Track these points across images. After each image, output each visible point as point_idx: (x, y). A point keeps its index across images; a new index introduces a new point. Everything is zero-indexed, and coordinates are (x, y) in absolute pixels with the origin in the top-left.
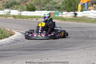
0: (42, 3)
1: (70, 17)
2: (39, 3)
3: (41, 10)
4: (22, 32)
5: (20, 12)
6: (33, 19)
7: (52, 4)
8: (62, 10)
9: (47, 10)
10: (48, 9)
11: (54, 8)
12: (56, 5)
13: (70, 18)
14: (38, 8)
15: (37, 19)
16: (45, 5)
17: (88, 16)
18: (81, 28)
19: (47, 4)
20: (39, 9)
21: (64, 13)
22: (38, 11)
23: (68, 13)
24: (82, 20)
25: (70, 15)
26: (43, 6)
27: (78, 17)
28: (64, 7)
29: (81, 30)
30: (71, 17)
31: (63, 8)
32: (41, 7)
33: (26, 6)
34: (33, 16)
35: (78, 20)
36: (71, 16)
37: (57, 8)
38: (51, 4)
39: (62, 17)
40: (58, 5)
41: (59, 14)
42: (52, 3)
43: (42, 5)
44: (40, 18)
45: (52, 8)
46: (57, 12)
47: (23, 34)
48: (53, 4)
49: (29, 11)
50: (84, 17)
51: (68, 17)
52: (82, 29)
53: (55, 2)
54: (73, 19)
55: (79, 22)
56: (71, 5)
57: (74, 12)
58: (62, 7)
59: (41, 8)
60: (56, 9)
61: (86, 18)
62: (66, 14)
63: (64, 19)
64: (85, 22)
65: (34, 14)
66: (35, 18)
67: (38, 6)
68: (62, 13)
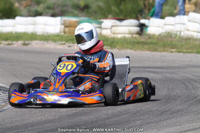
1: (127, 36)
6: (14, 42)
8: (96, 12)
9: (50, 14)
10: (51, 12)
11: (70, 10)
13: (125, 37)
14: (22, 8)
15: (27, 42)
17: (180, 32)
18: (166, 68)
23: (117, 23)
24: (164, 46)
26: (35, 1)
27: (150, 37)
28: (100, 4)
29: (168, 75)
30: (130, 36)
32: (30, 6)
34: (12, 33)
35: (152, 46)
36: (127, 32)
37: (80, 9)
44: (36, 39)
45: (64, 9)
50: (169, 35)
51: (119, 36)
52: (172, 73)
54: (138, 43)
55: (155, 50)
57: (138, 20)
59: (32, 9)
60: (76, 12)
61: (175, 38)
62: (113, 28)
63: (109, 42)
64: (173, 50)
65: (14, 26)
66: (19, 40)
67: (22, 2)
68: (100, 25)
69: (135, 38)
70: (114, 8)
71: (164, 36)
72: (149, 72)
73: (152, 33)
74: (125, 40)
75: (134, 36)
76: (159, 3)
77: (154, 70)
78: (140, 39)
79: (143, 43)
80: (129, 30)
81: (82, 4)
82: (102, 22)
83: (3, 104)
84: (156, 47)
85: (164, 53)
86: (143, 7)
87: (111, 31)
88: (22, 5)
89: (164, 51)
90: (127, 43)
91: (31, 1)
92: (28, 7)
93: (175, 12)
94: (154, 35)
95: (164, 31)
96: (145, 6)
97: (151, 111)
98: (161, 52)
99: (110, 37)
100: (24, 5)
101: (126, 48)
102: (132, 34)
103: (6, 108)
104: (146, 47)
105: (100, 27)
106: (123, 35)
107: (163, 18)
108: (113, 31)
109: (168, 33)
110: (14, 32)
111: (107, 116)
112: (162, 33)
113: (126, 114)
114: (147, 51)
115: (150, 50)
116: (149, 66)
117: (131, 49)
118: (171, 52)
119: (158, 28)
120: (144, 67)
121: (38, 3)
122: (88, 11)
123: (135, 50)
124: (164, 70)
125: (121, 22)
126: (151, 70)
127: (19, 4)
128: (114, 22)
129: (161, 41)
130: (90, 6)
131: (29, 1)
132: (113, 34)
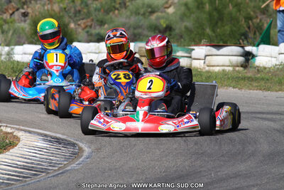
0: (92, 9)
1: (227, 68)
2: (80, 11)
3: (90, 38)
4: (46, 135)
5: (7, 49)
7: (139, 14)
8: (181, 37)
11: (146, 32)
12: (154, 17)
13: (224, 71)
14: (80, 30)
16: (109, 16)
19: (114, 13)
20: (83, 34)
21: (200, 51)
22: (79, 42)
23: (214, 51)
24: (280, 83)
25: (225, 60)
26: (97, 21)
27: (259, 70)
30: (231, 69)
31: (186, 28)
32: (91, 26)
33: (25, 21)
35: (262, 83)
36: (228, 63)
38: (132, 13)
40: (163, 18)
41: (177, 54)
42: (138, 9)
43: (94, 17)
45: (140, 31)
48: (144, 14)
51: (217, 69)
53: (149, 6)
54: (244, 79)
57: (243, 47)
58: (179, 27)
59: (93, 31)
62: (207, 58)
63: (204, 78)
67: (79, 23)
68: (190, 53)
69: (238, 72)
70: (208, 31)
71: (278, 68)
72: (262, 119)
73: (261, 65)
74: (226, 75)
75: (237, 68)
77: (269, 116)
78: (246, 73)
79: (251, 79)
80: (230, 61)
81: (163, 24)
82: (194, 49)
83: (65, 163)
86: (247, 29)
87: (204, 63)
88: (79, 25)
89: (280, 90)
90: (229, 78)
91: (92, 20)
92: (87, 29)
94: (265, 68)
95: (277, 63)
96: (249, 28)
98: (276, 91)
99: (204, 70)
100: (83, 25)
101: (226, 85)
102: (234, 66)
104: (255, 84)
105: (190, 57)
106: (221, 68)
107: (276, 44)
108: (207, 62)
112: (276, 65)
114: (257, 89)
115: (261, 90)
116: (261, 110)
117: (234, 87)
119: (270, 58)
120: (255, 113)
121: (102, 23)
123: (239, 89)
125: (218, 50)
126: (264, 116)
127: (75, 25)
128: (209, 50)
129: (275, 76)
130: (174, 27)
131: (89, 20)
132: (208, 66)
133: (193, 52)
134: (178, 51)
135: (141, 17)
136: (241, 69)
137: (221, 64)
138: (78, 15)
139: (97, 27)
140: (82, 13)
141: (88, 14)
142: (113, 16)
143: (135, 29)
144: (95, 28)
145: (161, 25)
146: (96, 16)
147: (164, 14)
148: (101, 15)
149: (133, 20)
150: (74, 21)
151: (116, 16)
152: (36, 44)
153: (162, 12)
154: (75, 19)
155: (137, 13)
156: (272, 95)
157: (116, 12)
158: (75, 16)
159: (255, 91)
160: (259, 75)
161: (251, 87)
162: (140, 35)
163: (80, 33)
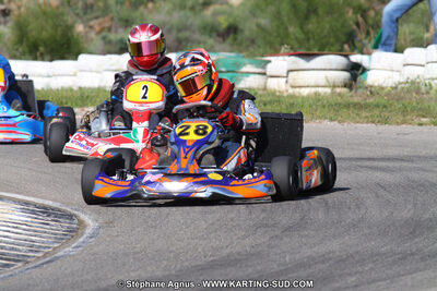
0: (111, 2)
1: (320, 90)
2: (92, 6)
3: (108, 48)
4: (27, 203)
7: (185, 7)
8: (253, 42)
11: (197, 36)
12: (209, 12)
13: (318, 94)
14: (92, 35)
16: (137, 14)
19: (146, 7)
20: (97, 42)
21: (279, 63)
23: (300, 62)
24: (404, 111)
25: (320, 77)
26: (120, 20)
27: (373, 91)
28: (264, 21)
29: (415, 176)
30: (328, 90)
31: (258, 26)
32: (109, 29)
33: (5, 23)
34: (71, 90)
35: (376, 112)
36: (323, 82)
37: (219, 35)
38: (174, 6)
39: (265, 89)
40: (223, 13)
41: (244, 69)
43: (115, 15)
46: (231, 61)
47: (33, 212)
48: (192, 8)
49: (35, 59)
50: (414, 88)
51: (305, 92)
54: (348, 106)
55: (386, 121)
56: (315, 12)
57: (346, 56)
58: (249, 27)
59: (113, 36)
60: (211, 41)
61: (428, 93)
62: (291, 74)
63: (284, 107)
64: (424, 120)
65: (75, 75)
66: (87, 105)
67: (92, 23)
68: (264, 67)
69: (340, 95)
70: (293, 30)
71: (403, 88)
73: (376, 84)
74: (319, 100)
75: (338, 90)
76: (390, 16)
77: (384, 164)
78: (352, 96)
79: (358, 106)
80: (326, 78)
81: (223, 22)
82: (270, 61)
83: (56, 245)
84: (387, 114)
85: (404, 126)
86: (355, 27)
87: (287, 82)
88: (91, 27)
89: (404, 122)
90: (323, 106)
91: (112, 19)
92: (104, 34)
93: (427, 35)
94: (382, 88)
95: (402, 80)
96: (358, 24)
97: (378, 254)
98: (398, 124)
99: (285, 94)
100: (97, 28)
101: (319, 117)
102: (334, 86)
103: (61, 253)
104: (364, 114)
105: (264, 74)
106: (313, 90)
107: (399, 50)
108: (290, 81)
109: (413, 82)
110: (75, 88)
111: (282, 268)
112: (400, 83)
113: (323, 262)
114: (367, 122)
115: (373, 122)
116: (371, 155)
117: (331, 120)
118: (420, 125)
119: (390, 73)
120: (362, 159)
121: (127, 23)
122: (235, 39)
123: (339, 122)
124: (405, 164)
125: (308, 61)
126: (376, 164)
127: (85, 27)
128: (294, 62)
129: (397, 100)
130: (241, 26)
131: (107, 19)
132: (292, 87)
133: (269, 66)
134: (245, 65)
135: (189, 13)
136: (345, 90)
137: (313, 84)
138: (89, 11)
139: (120, 30)
140: (95, 8)
141: (106, 10)
142: (146, 13)
143: (180, 30)
144: (116, 32)
145: (220, 24)
146: (117, 12)
147: (225, 7)
148: (125, 11)
149: (177, 17)
150: (83, 22)
151: (151, 12)
152: (20, 59)
153: (222, 4)
154: (85, 18)
155: (182, 7)
156: (390, 131)
157: (150, 5)
158: (85, 13)
159: (364, 125)
160: (372, 100)
161: (358, 119)
162: (187, 40)
163: (92, 40)
